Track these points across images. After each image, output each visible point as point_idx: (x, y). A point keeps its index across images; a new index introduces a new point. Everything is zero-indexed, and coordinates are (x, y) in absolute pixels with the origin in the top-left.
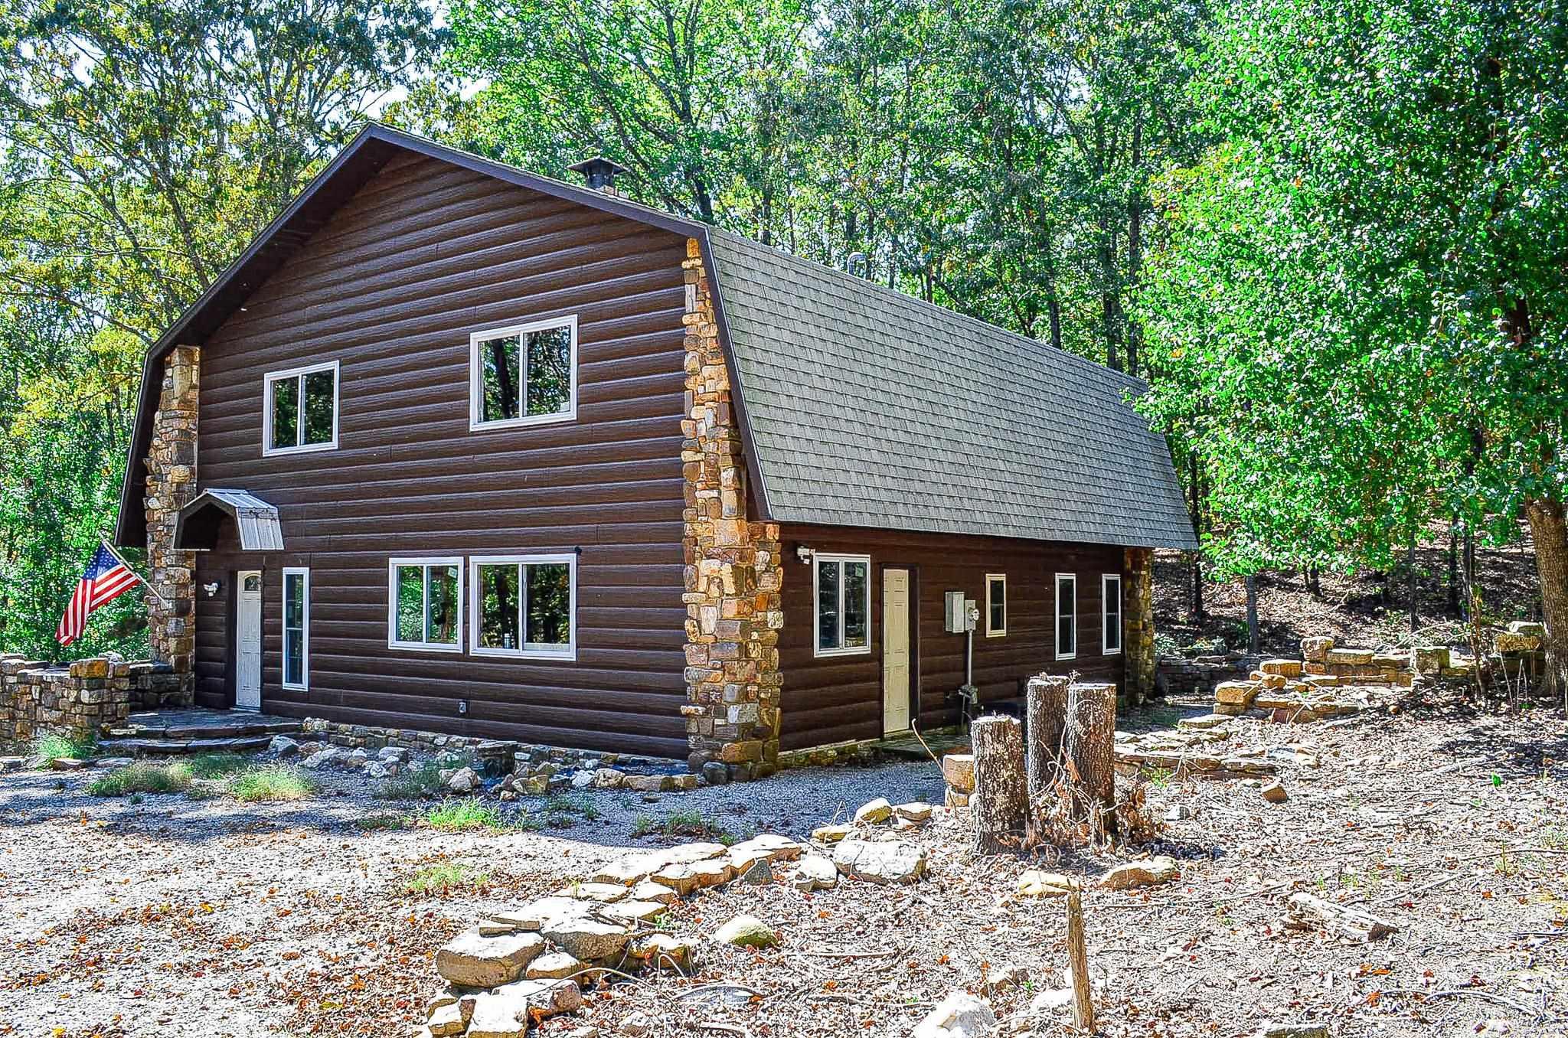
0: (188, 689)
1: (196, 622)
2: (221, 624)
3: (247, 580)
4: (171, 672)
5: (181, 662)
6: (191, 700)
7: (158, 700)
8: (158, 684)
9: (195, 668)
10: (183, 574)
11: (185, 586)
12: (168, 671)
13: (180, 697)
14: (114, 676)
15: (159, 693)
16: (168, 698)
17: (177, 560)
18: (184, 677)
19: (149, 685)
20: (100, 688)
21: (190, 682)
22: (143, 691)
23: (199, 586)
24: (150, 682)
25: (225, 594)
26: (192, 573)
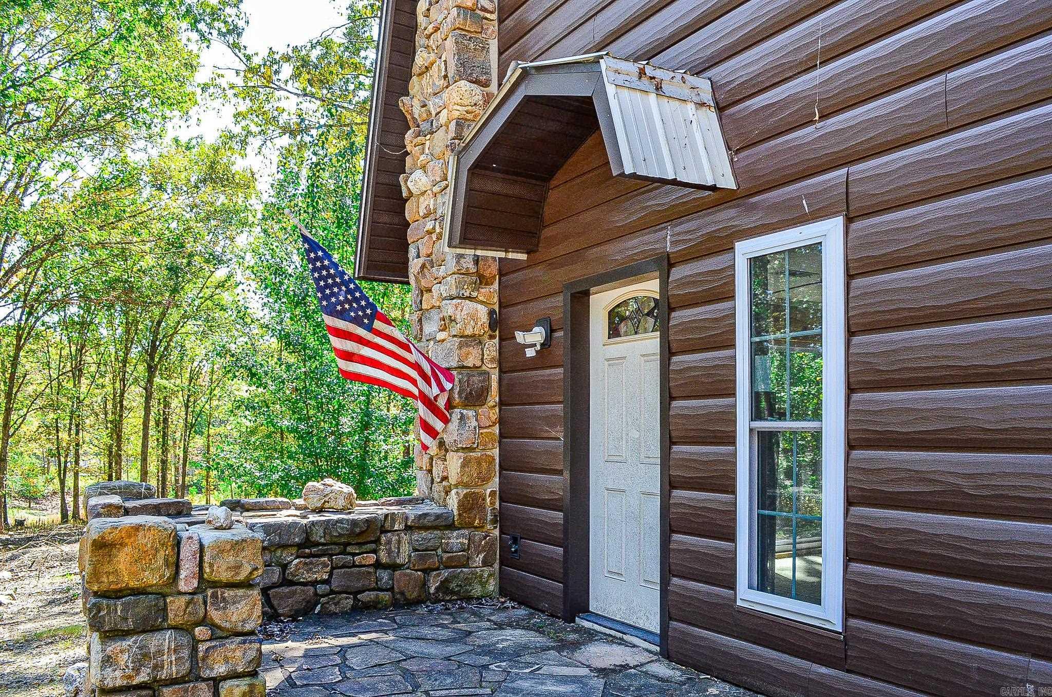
0: (485, 563)
1: (502, 421)
2: (550, 420)
3: (612, 314)
4: (451, 527)
5: (471, 504)
6: (492, 586)
7: (424, 585)
8: (421, 551)
9: (501, 518)
10: (474, 317)
11: (475, 340)
12: (445, 524)
13: (468, 581)
14: (205, 584)
15: (426, 571)
16: (446, 581)
17: (459, 285)
18: (478, 534)
19: (404, 554)
20: (148, 627)
21: (491, 544)
22: (394, 567)
23: (506, 338)
24: (405, 549)
25: (560, 351)
26: (491, 313)
